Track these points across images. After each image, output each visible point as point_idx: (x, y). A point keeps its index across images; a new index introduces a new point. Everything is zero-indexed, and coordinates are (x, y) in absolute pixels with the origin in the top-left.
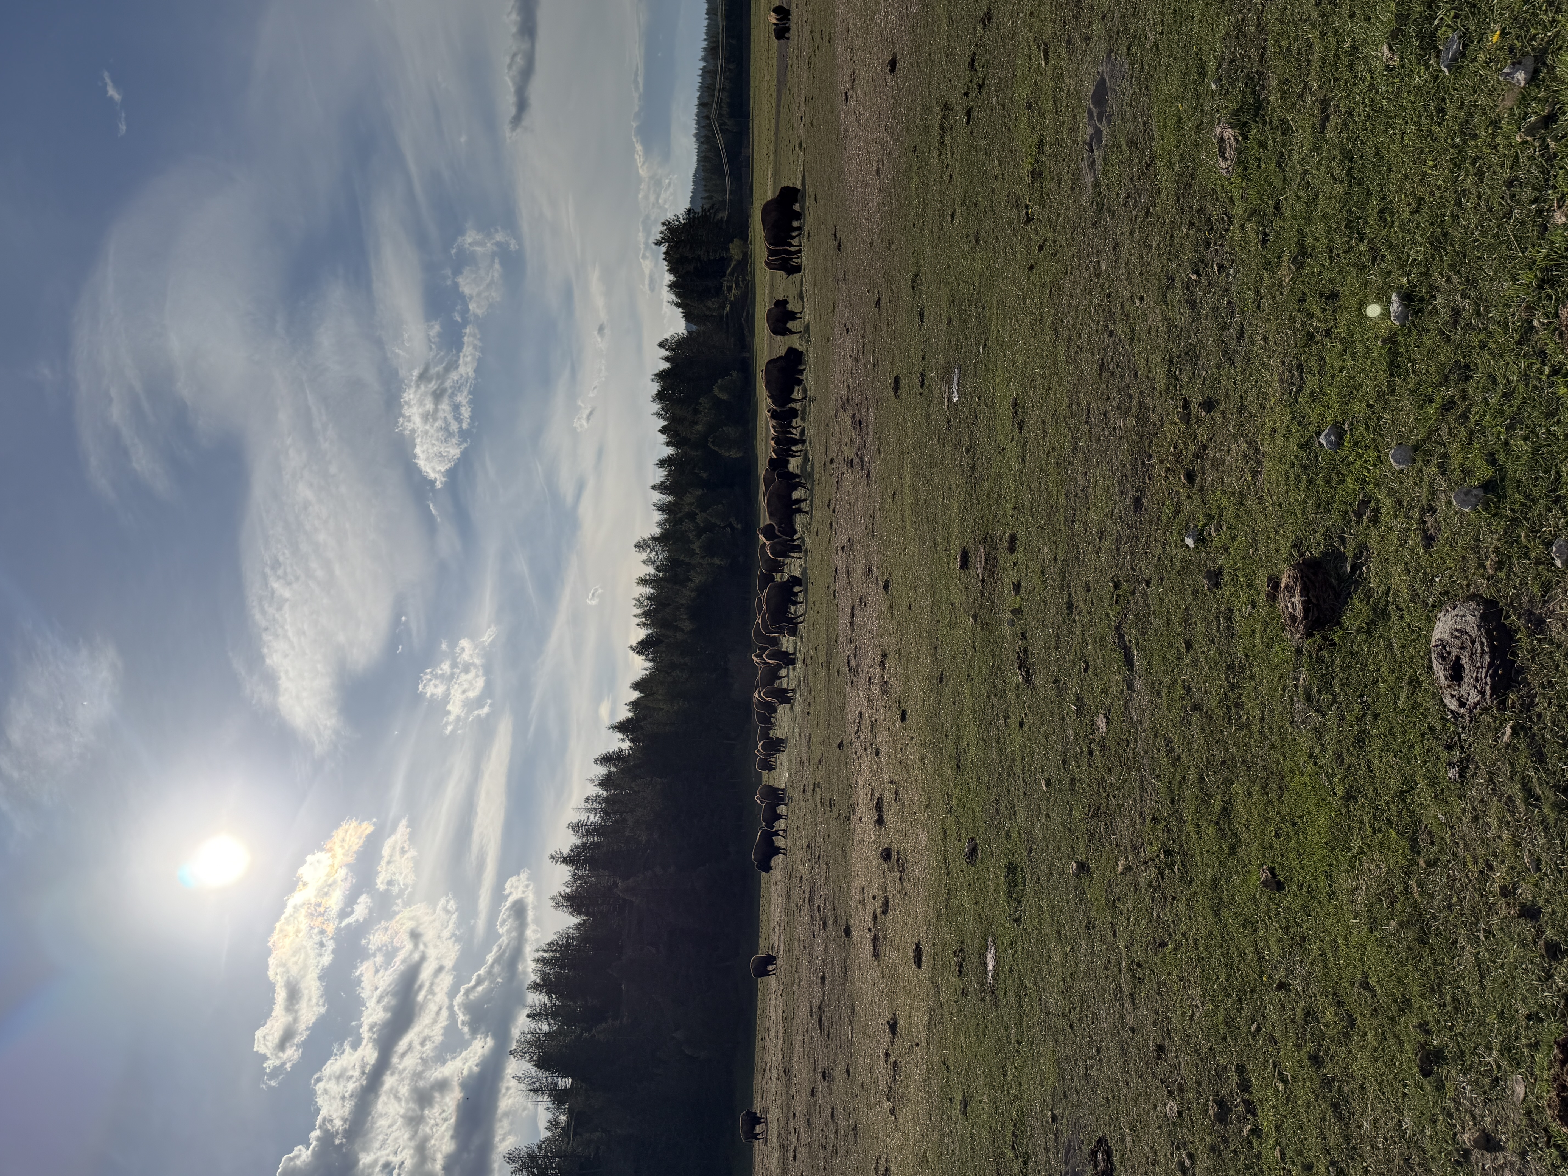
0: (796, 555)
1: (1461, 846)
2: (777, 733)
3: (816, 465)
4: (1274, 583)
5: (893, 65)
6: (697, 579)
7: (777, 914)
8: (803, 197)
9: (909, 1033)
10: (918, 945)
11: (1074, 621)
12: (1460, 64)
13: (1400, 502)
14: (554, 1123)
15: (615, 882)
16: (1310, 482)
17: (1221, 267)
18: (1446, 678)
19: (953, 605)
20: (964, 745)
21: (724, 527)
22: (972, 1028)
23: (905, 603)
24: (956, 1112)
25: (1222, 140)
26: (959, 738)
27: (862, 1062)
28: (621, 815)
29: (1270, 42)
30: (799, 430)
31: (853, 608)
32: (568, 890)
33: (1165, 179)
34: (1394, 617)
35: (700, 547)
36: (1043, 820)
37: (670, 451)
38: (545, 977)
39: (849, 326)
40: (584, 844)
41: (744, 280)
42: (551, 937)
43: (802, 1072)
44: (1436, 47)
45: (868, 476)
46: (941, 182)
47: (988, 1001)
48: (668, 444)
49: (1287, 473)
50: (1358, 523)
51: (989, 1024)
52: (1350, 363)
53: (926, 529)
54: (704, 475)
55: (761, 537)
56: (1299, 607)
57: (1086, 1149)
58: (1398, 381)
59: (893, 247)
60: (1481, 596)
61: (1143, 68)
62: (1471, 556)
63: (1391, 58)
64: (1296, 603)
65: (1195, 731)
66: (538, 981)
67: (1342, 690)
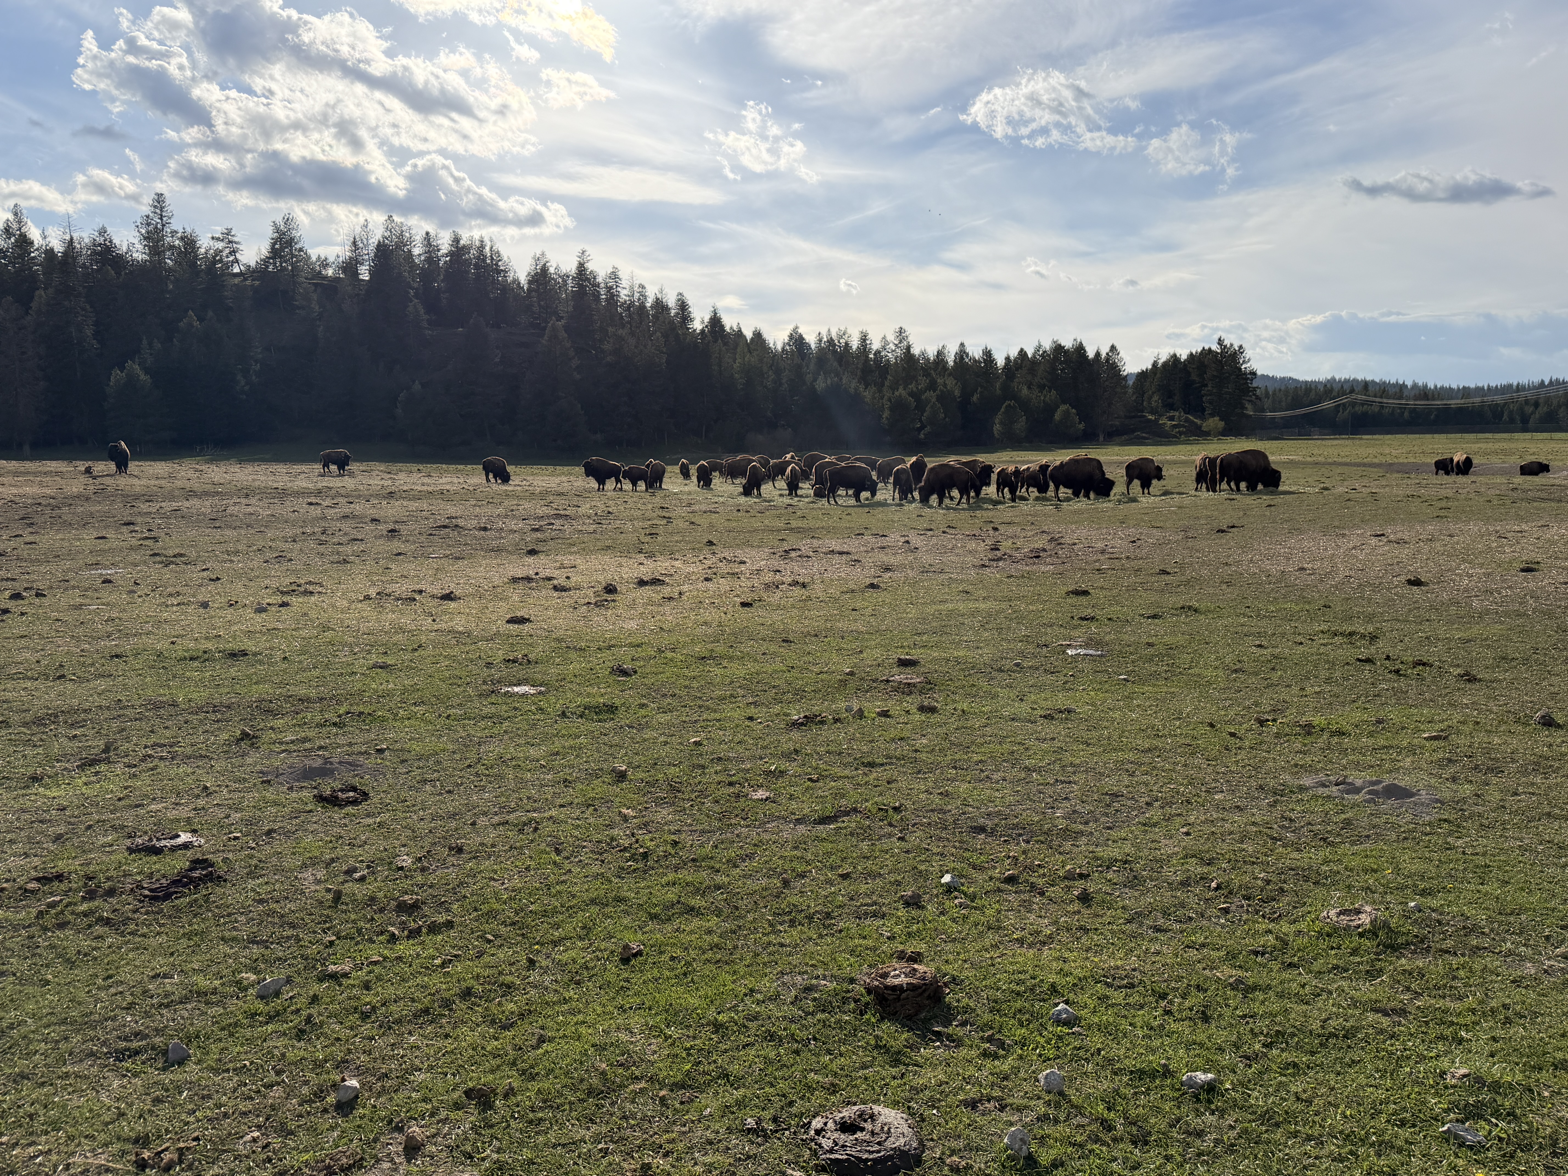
0: (897, 495)
1: (683, 1129)
2: (717, 481)
3: (990, 514)
4: (916, 958)
5: (1416, 583)
6: (868, 395)
7: (540, 484)
8: (1272, 493)
9: (445, 612)
10: (528, 620)
11: (856, 769)
12: (1452, 1141)
13: (1006, 1078)
14: (325, 264)
15: (562, 318)
16: (1018, 994)
17: (1226, 911)
18: (843, 1118)
19: (861, 652)
20: (725, 664)
21: (921, 421)
22: (457, 673)
23: (858, 605)
24: (374, 658)
25: (1358, 912)
26: (731, 658)
27: (410, 568)
28: (628, 322)
29: (1462, 960)
30: (1026, 495)
31: (848, 553)
32: (552, 270)
33: (1313, 857)
34: (894, 1071)
35: (900, 396)
36: (662, 739)
37: (1000, 362)
38: (465, 249)
39: (1138, 543)
40: (598, 285)
41: (1181, 433)
42: (505, 253)
43: (392, 510)
44: (1467, 1119)
45: (984, 566)
46: (1294, 633)
47: (484, 687)
48: (1008, 359)
49: (1026, 972)
50: (982, 1038)
51: (462, 689)
52: (1140, 1033)
53: (934, 624)
54: (975, 398)
55: (914, 459)
56: (896, 982)
57: (356, 781)
58: (1125, 1079)
59: (1224, 587)
60: (923, 1152)
61: (1427, 835)
62: (961, 1144)
63: (1453, 1077)
64: (899, 977)
65: (764, 882)
66: (462, 242)
67: (819, 1021)
